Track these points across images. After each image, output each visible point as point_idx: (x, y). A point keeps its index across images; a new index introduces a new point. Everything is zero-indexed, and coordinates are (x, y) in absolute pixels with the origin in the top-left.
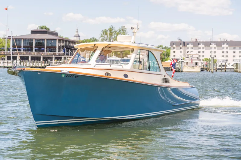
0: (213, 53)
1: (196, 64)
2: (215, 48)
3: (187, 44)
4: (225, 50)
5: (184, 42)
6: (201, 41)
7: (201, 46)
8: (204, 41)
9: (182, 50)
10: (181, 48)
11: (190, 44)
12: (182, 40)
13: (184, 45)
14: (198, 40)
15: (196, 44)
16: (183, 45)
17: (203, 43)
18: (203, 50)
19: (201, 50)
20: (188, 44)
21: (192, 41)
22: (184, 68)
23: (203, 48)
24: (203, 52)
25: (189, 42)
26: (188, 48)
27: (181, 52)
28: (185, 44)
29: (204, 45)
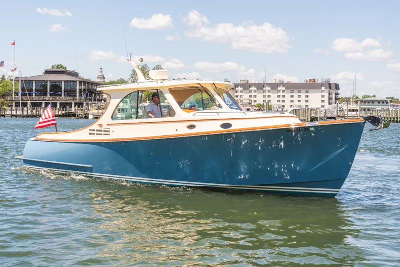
0: (267, 97)
2: (269, 91)
4: (281, 94)
7: (253, 89)
11: (239, 86)
14: (249, 81)
17: (255, 85)
18: (255, 94)
19: (253, 94)
20: (237, 86)
21: (241, 83)
23: (255, 91)
24: (255, 96)
26: (236, 92)
29: (256, 88)
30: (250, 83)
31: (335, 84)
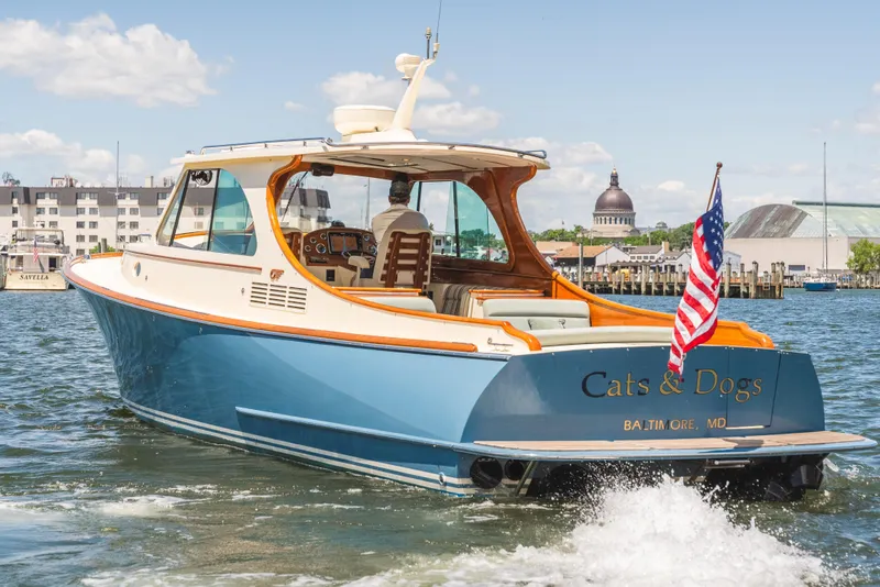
0: (128, 227)
1: (53, 262)
2: (134, 211)
3: (37, 198)
5: (26, 190)
6: (88, 185)
7: (87, 203)
8: (98, 185)
9: (17, 217)
10: (15, 211)
11: (47, 195)
12: (18, 182)
13: (27, 201)
14: (76, 181)
15: (69, 195)
16: (22, 201)
17: (92, 192)
18: (94, 218)
19: (86, 218)
20: (40, 194)
21: (54, 186)
22: (8, 276)
23: (93, 211)
24: (94, 225)
25: (46, 188)
26: (40, 211)
27: (15, 224)
28: (29, 196)
29: (95, 202)
30: (78, 185)
31: (317, 191)
